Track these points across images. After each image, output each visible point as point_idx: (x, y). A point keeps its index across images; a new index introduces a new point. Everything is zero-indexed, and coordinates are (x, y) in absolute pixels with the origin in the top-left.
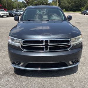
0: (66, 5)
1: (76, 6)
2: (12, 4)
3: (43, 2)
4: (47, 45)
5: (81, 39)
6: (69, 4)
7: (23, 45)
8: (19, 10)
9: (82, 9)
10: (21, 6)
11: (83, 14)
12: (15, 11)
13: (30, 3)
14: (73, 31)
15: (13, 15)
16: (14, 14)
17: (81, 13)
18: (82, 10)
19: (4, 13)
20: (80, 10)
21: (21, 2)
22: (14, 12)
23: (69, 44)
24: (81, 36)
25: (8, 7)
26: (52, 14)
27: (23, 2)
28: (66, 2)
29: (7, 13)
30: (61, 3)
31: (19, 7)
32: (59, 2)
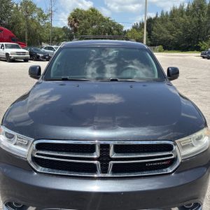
0: (165, 36)
1: (189, 40)
2: (38, 31)
3: (111, 29)
4: (105, 158)
5: (205, 140)
6: (171, 34)
7: (37, 154)
8: (53, 47)
9: (203, 45)
10: (60, 37)
11: (204, 58)
12: (45, 48)
13: (81, 31)
14: (183, 114)
15: (38, 57)
16: (41, 55)
17: (200, 54)
18: (203, 47)
19: (18, 53)
20: (198, 49)
21: (60, 28)
22: (43, 49)
23: (171, 155)
24: (205, 129)
25: (28, 38)
26: (128, 62)
27: (64, 29)
28: (164, 30)
29: (24, 53)
30: (153, 32)
31: (56, 39)
32: (147, 30)
